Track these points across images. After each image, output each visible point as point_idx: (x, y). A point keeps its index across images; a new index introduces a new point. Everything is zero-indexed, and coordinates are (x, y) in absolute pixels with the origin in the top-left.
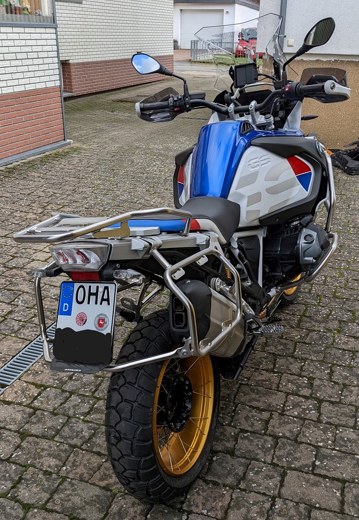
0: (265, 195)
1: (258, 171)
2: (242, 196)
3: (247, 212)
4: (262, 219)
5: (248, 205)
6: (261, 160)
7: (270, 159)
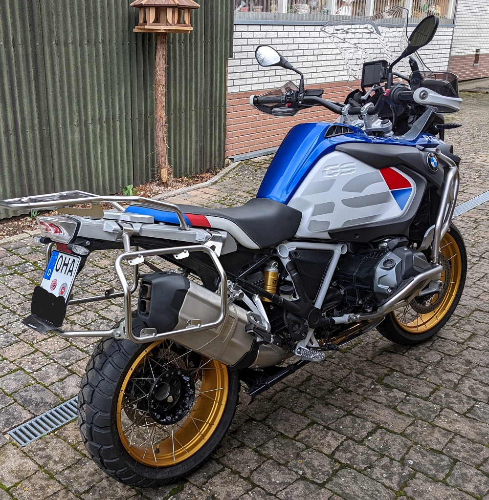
0: (339, 206)
1: (335, 179)
2: (307, 205)
3: (311, 222)
4: (331, 233)
5: (313, 214)
6: (342, 167)
7: (355, 167)
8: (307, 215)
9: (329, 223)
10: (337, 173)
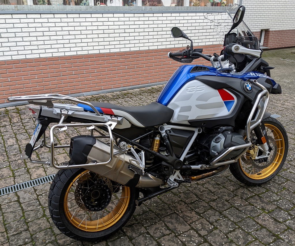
1: (193, 94)
2: (177, 106)
3: (179, 115)
4: (190, 122)
5: (180, 112)
6: (197, 88)
7: (204, 88)
8: (177, 112)
9: (188, 117)
10: (194, 91)
